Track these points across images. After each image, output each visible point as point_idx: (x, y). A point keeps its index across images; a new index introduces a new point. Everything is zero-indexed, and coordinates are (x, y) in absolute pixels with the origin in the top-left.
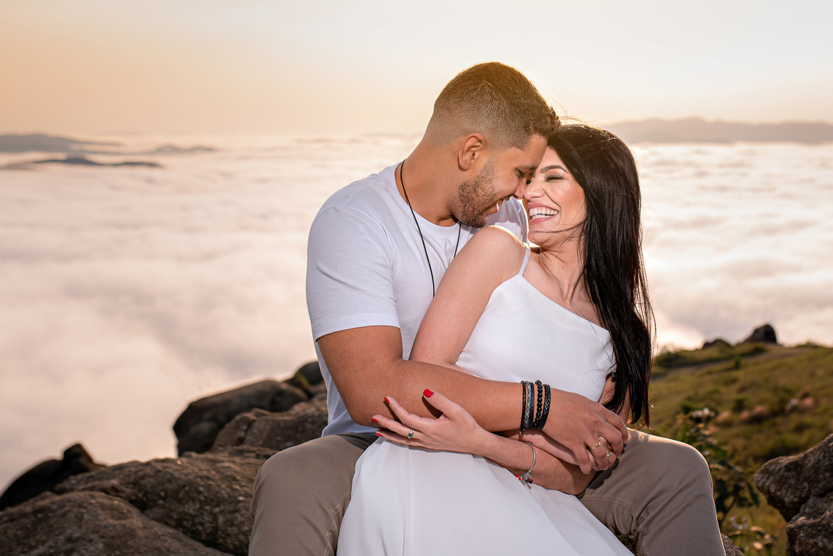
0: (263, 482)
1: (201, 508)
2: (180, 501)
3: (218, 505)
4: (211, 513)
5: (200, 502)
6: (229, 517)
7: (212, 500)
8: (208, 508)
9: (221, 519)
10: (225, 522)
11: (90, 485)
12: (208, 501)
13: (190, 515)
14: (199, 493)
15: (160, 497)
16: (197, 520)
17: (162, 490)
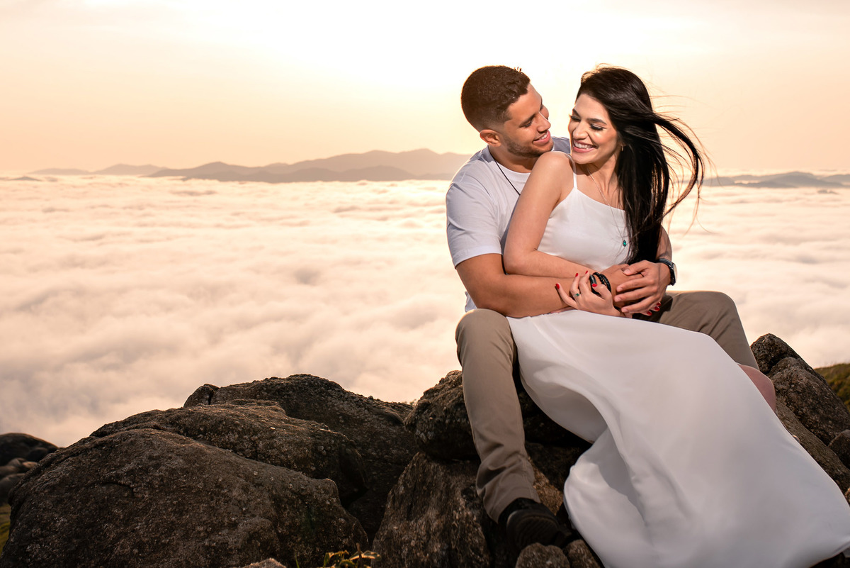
0: (463, 331)
1: (240, 437)
2: (219, 433)
3: (255, 433)
4: (250, 441)
5: (239, 433)
6: (268, 442)
7: (249, 430)
8: (246, 437)
9: (261, 445)
10: (266, 447)
11: (135, 425)
12: (245, 432)
13: (231, 443)
14: (237, 425)
15: (200, 432)
16: (238, 447)
17: (200, 426)
